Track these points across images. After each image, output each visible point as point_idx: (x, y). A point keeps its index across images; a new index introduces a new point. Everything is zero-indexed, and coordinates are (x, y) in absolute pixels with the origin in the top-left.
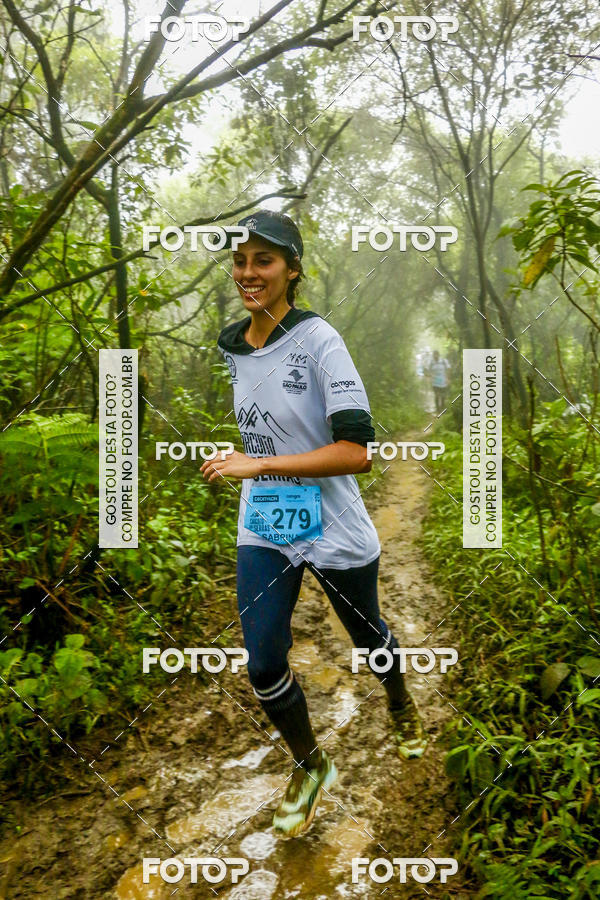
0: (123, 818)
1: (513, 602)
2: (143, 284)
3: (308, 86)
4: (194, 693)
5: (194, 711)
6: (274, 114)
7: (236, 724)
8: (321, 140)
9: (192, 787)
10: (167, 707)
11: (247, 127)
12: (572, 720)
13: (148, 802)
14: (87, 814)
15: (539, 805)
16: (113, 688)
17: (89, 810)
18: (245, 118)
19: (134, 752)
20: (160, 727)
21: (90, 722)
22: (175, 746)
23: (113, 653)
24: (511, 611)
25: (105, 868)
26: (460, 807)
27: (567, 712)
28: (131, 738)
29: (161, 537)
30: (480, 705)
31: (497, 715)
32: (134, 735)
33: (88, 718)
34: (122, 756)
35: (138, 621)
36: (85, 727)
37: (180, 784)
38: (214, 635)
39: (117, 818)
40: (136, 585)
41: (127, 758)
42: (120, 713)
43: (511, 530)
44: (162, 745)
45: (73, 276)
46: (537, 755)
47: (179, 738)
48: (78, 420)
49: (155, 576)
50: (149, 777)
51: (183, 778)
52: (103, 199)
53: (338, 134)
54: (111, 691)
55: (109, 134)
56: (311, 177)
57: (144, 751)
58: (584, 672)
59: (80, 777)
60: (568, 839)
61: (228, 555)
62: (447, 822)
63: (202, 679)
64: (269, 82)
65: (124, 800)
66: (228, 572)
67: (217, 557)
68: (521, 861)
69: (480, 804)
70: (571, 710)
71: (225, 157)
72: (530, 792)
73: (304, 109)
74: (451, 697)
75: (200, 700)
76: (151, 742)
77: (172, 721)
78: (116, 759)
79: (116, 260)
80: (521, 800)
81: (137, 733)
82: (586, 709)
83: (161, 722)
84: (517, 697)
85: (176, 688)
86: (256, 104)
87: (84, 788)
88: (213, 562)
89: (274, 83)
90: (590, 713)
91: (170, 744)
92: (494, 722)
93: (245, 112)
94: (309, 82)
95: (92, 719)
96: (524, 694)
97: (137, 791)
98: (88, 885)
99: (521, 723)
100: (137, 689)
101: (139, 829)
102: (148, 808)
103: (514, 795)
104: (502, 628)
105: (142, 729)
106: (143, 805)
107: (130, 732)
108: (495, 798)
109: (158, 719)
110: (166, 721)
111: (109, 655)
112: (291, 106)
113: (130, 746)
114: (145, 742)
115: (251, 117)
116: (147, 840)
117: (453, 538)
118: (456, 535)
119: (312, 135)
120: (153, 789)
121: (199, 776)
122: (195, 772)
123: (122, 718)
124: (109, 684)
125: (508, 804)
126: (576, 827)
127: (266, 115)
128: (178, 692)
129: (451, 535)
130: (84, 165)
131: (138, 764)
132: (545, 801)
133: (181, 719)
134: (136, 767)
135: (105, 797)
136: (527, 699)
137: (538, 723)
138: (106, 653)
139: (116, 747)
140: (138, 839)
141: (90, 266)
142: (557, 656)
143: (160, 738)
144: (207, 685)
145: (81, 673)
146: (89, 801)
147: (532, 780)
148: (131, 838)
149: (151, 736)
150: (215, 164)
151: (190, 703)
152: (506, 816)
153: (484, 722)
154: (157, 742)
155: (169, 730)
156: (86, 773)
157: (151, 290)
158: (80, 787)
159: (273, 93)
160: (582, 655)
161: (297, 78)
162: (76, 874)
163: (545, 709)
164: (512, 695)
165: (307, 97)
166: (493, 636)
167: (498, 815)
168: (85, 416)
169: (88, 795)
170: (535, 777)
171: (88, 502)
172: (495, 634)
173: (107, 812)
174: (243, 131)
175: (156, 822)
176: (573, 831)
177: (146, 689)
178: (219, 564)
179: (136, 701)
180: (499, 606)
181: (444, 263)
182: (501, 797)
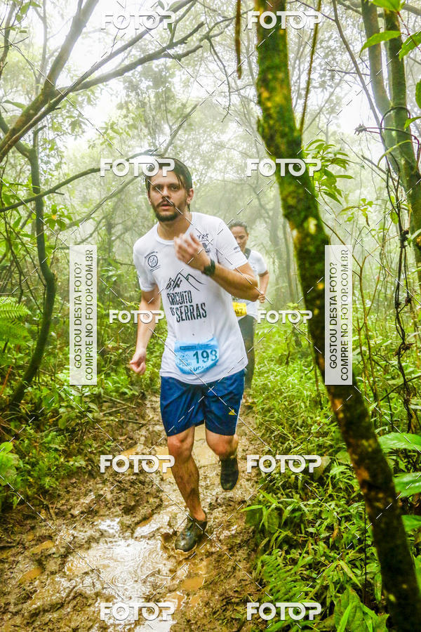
0: (36, 561)
1: (300, 422)
2: (54, 212)
3: (170, 83)
4: (87, 483)
5: (86, 495)
6: (146, 101)
7: (112, 501)
8: (178, 119)
9: (84, 541)
10: (68, 492)
11: (128, 109)
12: (330, 491)
13: (54, 550)
14: (12, 559)
15: (306, 541)
16: (31, 480)
17: (13, 555)
18: (126, 103)
19: (45, 520)
20: (63, 505)
21: (16, 500)
22: (73, 516)
23: (32, 457)
24: (298, 427)
25: (24, 590)
26: (257, 545)
27: (328, 485)
28: (44, 511)
29: (66, 384)
30: (274, 485)
31: (284, 490)
32: (45, 510)
33: (15, 498)
34: (37, 523)
35: (50, 437)
36: (12, 503)
37: (76, 540)
38: (100, 446)
39: (33, 561)
40: (48, 416)
41: (40, 524)
42: (36, 496)
43: (302, 378)
44: (64, 516)
45: (6, 205)
46: (306, 509)
47: (76, 512)
48: (8, 301)
49: (61, 410)
50: (55, 535)
51: (78, 535)
52: (28, 154)
53: (189, 115)
54: (30, 482)
55: (31, 112)
56: (171, 143)
57: (52, 519)
58: (339, 461)
59: (9, 536)
60: (321, 556)
61: (112, 396)
62: (248, 554)
63: (93, 475)
64: (143, 79)
65: (37, 550)
66: (112, 407)
67: (104, 397)
68: (291, 569)
69: (269, 541)
70: (330, 484)
71: (112, 128)
72: (301, 533)
73: (166, 98)
74: (257, 482)
75: (91, 488)
76: (57, 514)
77: (71, 501)
78: (33, 525)
79: (36, 195)
80: (295, 538)
81: (47, 508)
82: (340, 483)
83: (64, 501)
84: (297, 478)
85: (74, 480)
86: (134, 92)
87: (11, 543)
88: (101, 401)
89: (146, 80)
90: (342, 485)
91: (70, 516)
92: (282, 494)
93: (126, 99)
94: (170, 79)
95: (18, 498)
96: (301, 475)
97: (47, 544)
98: (12, 601)
99: (299, 494)
100: (47, 479)
101: (48, 566)
102: (54, 554)
103: (290, 534)
104: (291, 438)
105: (50, 506)
106: (51, 552)
107: (43, 508)
108: (279, 536)
109: (62, 499)
110: (68, 501)
111: (29, 460)
112: (157, 95)
113: (43, 516)
114: (53, 515)
115: (131, 102)
116: (52, 573)
117: (263, 384)
118: (266, 382)
119: (172, 115)
120: (57, 543)
121: (88, 534)
122: (86, 532)
123: (37, 499)
124: (29, 478)
125: (287, 540)
126: (327, 551)
127: (140, 101)
128: (75, 482)
129: (262, 383)
130: (14, 131)
131: (47, 527)
132: (310, 538)
133: (77, 500)
134: (46, 530)
135: (25, 548)
136: (303, 479)
137: (310, 494)
138: (27, 458)
139: (33, 517)
140: (46, 573)
141: (18, 199)
142: (324, 453)
143: (63, 512)
144: (95, 478)
145: (10, 468)
146: (14, 551)
147: (302, 526)
148: (42, 573)
149: (57, 510)
150: (105, 133)
151: (83, 490)
152: (286, 547)
153: (276, 494)
154: (61, 514)
155: (69, 507)
156: (12, 534)
157: (60, 216)
158: (8, 542)
159: (145, 86)
160: (339, 451)
161: (161, 77)
162: (5, 594)
163: (315, 484)
164: (294, 476)
165: (168, 90)
166: (286, 445)
167: (280, 547)
168: (14, 299)
169: (14, 547)
170: (305, 524)
171: (15, 357)
172: (287, 443)
173: (26, 557)
174: (124, 111)
175: (59, 563)
176: (325, 552)
177: (54, 480)
178: (105, 402)
179: (47, 487)
180: (291, 426)
181: (262, 203)
182: (282, 536)
